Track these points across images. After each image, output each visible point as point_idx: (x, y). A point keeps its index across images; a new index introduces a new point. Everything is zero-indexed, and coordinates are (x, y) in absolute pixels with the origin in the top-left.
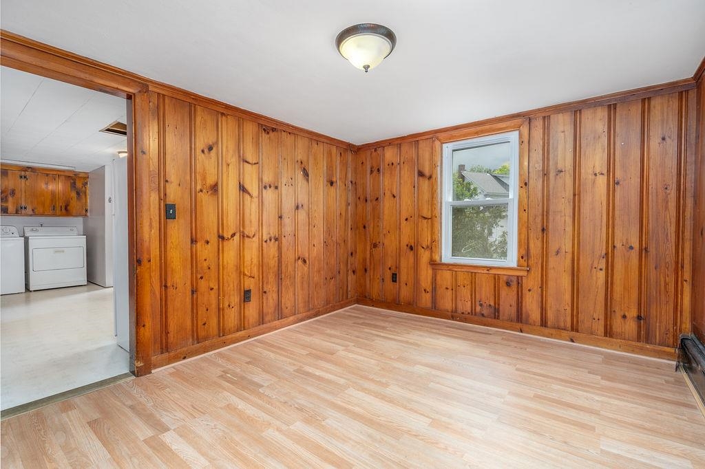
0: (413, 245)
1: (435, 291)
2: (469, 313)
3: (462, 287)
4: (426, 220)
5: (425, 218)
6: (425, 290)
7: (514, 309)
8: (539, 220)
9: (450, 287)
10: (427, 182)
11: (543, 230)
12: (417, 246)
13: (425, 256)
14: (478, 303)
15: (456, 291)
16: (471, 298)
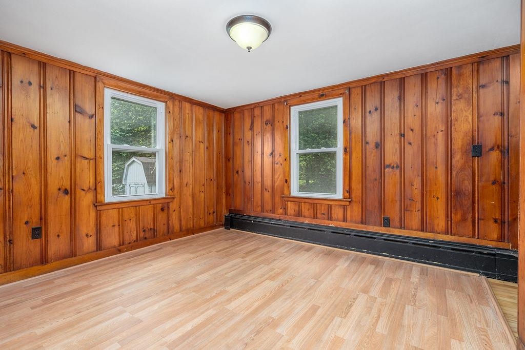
0: (68, 188)
1: (100, 232)
2: (135, 241)
3: (128, 221)
4: (86, 161)
5: (86, 158)
6: (87, 235)
7: (166, 227)
8: (178, 165)
9: (117, 224)
10: (87, 120)
11: (180, 171)
12: (75, 189)
13: (86, 200)
14: (141, 231)
15: (122, 226)
16: (137, 228)
